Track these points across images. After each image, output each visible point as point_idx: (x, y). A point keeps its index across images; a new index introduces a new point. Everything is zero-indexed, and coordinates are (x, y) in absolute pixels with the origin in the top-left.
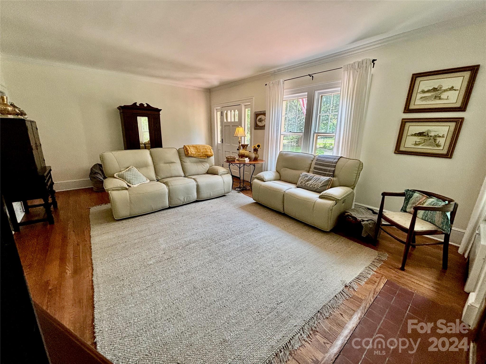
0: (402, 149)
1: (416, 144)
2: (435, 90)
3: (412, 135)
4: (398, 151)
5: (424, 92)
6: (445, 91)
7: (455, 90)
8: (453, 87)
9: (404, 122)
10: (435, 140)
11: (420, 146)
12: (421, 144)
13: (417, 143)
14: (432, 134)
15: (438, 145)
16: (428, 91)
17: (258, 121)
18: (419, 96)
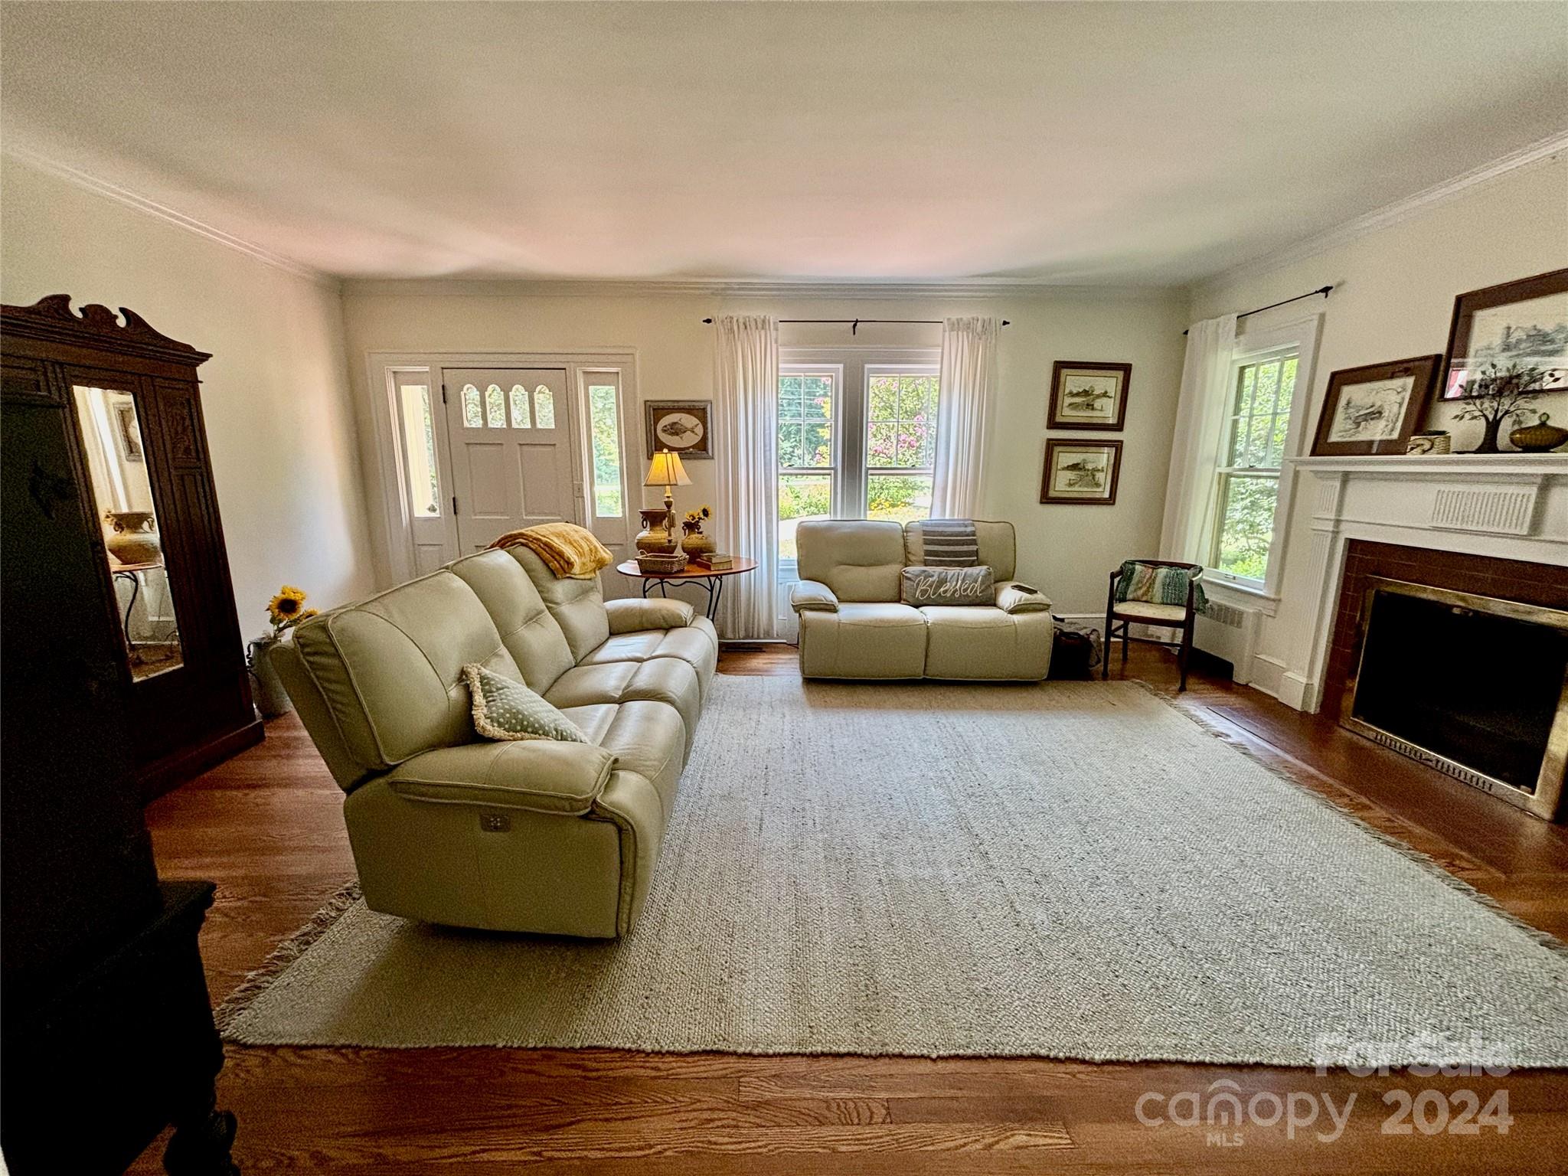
0: (1052, 494)
1: (1070, 485)
2: (1086, 393)
3: (1064, 469)
4: (1046, 499)
5: (1072, 395)
6: (1098, 396)
7: (1108, 397)
8: (1106, 392)
9: (1051, 445)
10: (1094, 476)
11: (1076, 488)
12: (1077, 483)
13: (1072, 482)
14: (1090, 466)
15: (1098, 485)
16: (1078, 394)
17: (664, 431)
18: (1068, 400)
